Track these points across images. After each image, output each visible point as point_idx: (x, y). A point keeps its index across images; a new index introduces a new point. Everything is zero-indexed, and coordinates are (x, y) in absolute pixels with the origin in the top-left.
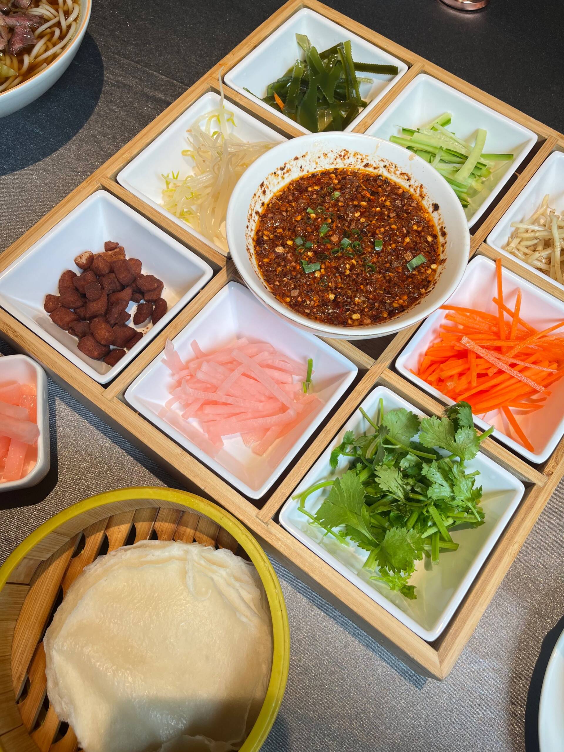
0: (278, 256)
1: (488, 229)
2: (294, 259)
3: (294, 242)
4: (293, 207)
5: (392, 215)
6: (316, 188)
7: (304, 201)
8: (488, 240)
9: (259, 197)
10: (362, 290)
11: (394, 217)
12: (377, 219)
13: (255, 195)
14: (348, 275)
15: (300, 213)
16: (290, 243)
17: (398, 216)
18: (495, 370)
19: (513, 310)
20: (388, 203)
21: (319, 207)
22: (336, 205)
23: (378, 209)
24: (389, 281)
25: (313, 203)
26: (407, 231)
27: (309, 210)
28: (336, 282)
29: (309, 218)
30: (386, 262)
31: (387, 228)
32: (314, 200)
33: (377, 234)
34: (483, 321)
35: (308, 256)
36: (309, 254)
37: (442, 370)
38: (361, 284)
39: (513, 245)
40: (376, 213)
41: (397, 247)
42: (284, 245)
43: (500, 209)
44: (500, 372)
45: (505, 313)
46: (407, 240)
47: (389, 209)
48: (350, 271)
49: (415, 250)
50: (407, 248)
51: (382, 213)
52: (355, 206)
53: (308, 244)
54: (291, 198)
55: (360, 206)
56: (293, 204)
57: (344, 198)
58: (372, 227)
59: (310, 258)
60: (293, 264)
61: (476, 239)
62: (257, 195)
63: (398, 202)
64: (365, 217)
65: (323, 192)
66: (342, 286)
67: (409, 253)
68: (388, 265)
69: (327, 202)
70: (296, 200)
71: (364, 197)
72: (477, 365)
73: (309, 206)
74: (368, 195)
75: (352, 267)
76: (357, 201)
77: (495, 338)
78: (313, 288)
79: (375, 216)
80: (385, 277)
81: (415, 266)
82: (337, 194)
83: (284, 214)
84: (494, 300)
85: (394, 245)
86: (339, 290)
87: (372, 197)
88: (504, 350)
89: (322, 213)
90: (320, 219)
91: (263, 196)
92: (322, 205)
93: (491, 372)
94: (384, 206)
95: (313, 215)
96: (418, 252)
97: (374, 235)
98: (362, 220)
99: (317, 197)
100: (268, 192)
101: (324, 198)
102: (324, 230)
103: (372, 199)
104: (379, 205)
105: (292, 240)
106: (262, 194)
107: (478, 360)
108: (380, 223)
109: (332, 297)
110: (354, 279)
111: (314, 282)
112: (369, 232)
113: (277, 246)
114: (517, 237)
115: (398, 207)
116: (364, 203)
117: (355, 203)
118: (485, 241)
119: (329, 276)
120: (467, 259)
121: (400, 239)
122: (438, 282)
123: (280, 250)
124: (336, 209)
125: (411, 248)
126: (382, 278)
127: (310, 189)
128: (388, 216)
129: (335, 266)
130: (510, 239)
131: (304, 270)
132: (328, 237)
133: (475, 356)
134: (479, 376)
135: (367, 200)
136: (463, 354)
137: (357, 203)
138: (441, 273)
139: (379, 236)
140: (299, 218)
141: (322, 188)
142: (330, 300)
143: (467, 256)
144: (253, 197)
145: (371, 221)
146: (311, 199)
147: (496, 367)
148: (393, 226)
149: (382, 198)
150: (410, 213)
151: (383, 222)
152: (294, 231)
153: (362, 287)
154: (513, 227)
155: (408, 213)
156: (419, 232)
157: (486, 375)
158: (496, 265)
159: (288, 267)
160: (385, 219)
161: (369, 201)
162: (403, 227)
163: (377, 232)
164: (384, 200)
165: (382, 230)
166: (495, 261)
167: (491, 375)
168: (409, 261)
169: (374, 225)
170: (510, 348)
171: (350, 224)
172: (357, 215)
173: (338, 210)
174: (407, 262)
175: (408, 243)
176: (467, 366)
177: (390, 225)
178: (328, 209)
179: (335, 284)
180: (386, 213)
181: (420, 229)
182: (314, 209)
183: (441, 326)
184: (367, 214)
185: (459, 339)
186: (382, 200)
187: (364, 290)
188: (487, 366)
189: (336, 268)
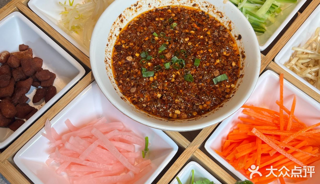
0: (128, 63)
1: (276, 51)
2: (138, 67)
3: (140, 55)
4: (145, 30)
5: (210, 42)
6: (161, 19)
7: (152, 27)
8: (276, 60)
9: (118, 24)
10: (181, 93)
11: (211, 44)
12: (200, 44)
13: (115, 23)
14: (173, 82)
15: (148, 36)
16: (137, 55)
17: (214, 43)
18: (275, 152)
19: (290, 109)
20: (209, 33)
21: (162, 33)
22: (173, 32)
23: (202, 37)
24: (201, 89)
25: (158, 29)
26: (219, 55)
27: (155, 34)
28: (163, 86)
29: (153, 40)
30: (200, 75)
31: (205, 51)
32: (159, 27)
33: (198, 55)
34: (269, 115)
35: (147, 65)
36: (149, 64)
37: (237, 152)
38: (181, 89)
39: (293, 62)
40: (200, 40)
41: (210, 65)
42: (133, 56)
43: (285, 38)
44: (278, 154)
45: (284, 111)
46: (218, 61)
47: (209, 38)
48: (175, 79)
49: (222, 69)
50: (216, 67)
51: (203, 40)
52: (187, 33)
53: (149, 58)
54: (144, 24)
55: (190, 34)
56: (145, 29)
57: (180, 27)
58: (195, 49)
59: (149, 67)
60: (136, 70)
61: (268, 59)
62: (116, 23)
63: (216, 34)
64: (192, 42)
65: (166, 22)
66: (167, 89)
67: (217, 71)
68: (201, 77)
69: (167, 30)
70: (148, 26)
71: (193, 27)
72: (262, 149)
73: (155, 31)
74: (196, 26)
75: (177, 77)
76: (188, 30)
77: (276, 128)
78: (146, 89)
79: (198, 42)
80: (198, 86)
81: (219, 81)
82: (175, 24)
83: (138, 34)
84: (277, 103)
85: (208, 64)
86: (165, 92)
87: (198, 27)
88: (282, 138)
89: (163, 37)
90: (161, 41)
91: (121, 23)
92: (164, 32)
93: (272, 153)
94: (206, 35)
95: (157, 38)
96: (224, 72)
97: (195, 55)
98: (190, 44)
99: (161, 25)
100: (124, 20)
101: (165, 26)
102: (162, 49)
103: (198, 29)
104: (203, 34)
105: (139, 53)
106: (120, 22)
107: (263, 145)
108: (201, 47)
109: (159, 95)
110: (176, 85)
111: (148, 84)
112: (192, 52)
113: (129, 55)
114: (296, 57)
115: (216, 37)
116: (193, 32)
117: (187, 31)
118: (273, 60)
119: (159, 81)
120: (258, 74)
121: (213, 60)
122: (237, 92)
123: (129, 59)
124: (173, 35)
125: (220, 67)
126: (196, 86)
127: (157, 19)
128: (208, 43)
129: (165, 75)
130: (292, 58)
131: (142, 75)
132: (164, 53)
133: (261, 142)
134: (263, 155)
135: (194, 29)
136: (252, 139)
137: (188, 31)
138: (239, 85)
139: (199, 56)
140: (147, 39)
141: (165, 20)
142: (158, 98)
143: (258, 72)
144: (113, 25)
145: (195, 45)
146: (157, 26)
147: (275, 150)
148: (210, 50)
149: (205, 29)
150: (223, 42)
151: (203, 47)
152: (141, 47)
153: (181, 91)
154: (294, 50)
155: (222, 42)
156: (227, 57)
157: (268, 155)
158: (280, 77)
159: (132, 71)
160: (205, 45)
161: (196, 30)
162: (216, 51)
163: (198, 53)
164: (206, 30)
165: (202, 52)
166: (279, 74)
167: (271, 155)
168: (216, 77)
169: (197, 47)
170: (286, 137)
171: (181, 46)
172: (187, 40)
173: (175, 36)
174: (214, 77)
175: (218, 64)
176: (255, 148)
177: (207, 49)
178: (167, 34)
179: (163, 87)
180: (207, 40)
181: (228, 55)
182: (158, 34)
183: (239, 118)
184: (193, 40)
185: (251, 129)
186: (205, 30)
187: (183, 93)
188: (269, 149)
189: (165, 76)
